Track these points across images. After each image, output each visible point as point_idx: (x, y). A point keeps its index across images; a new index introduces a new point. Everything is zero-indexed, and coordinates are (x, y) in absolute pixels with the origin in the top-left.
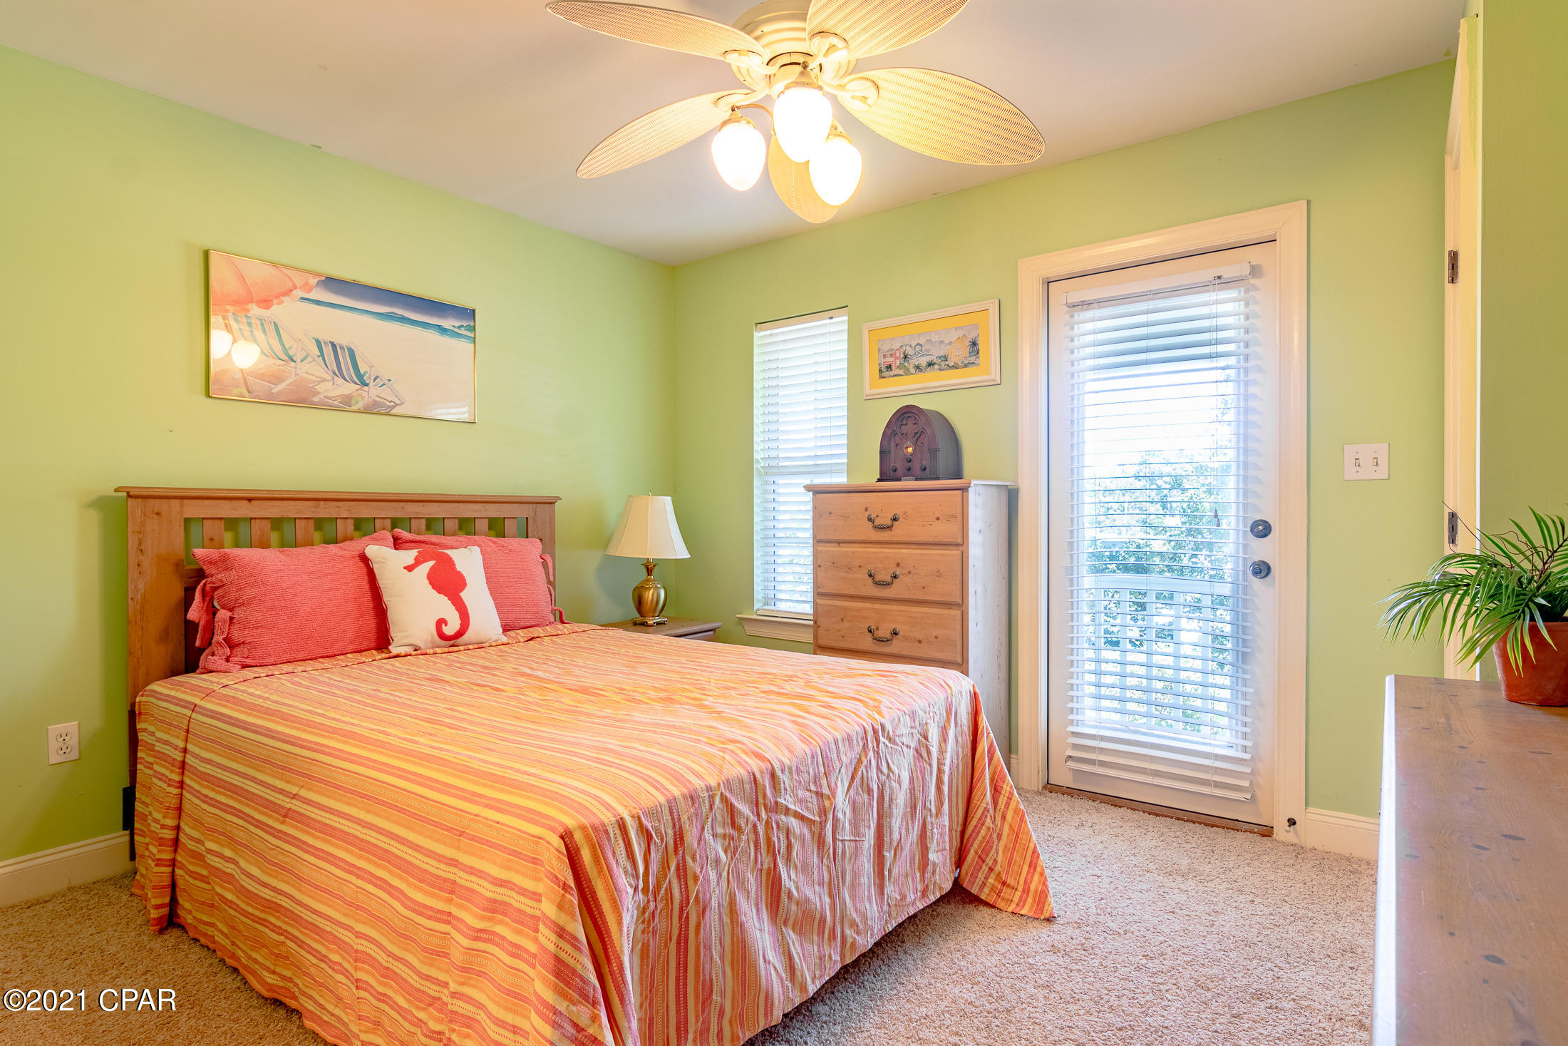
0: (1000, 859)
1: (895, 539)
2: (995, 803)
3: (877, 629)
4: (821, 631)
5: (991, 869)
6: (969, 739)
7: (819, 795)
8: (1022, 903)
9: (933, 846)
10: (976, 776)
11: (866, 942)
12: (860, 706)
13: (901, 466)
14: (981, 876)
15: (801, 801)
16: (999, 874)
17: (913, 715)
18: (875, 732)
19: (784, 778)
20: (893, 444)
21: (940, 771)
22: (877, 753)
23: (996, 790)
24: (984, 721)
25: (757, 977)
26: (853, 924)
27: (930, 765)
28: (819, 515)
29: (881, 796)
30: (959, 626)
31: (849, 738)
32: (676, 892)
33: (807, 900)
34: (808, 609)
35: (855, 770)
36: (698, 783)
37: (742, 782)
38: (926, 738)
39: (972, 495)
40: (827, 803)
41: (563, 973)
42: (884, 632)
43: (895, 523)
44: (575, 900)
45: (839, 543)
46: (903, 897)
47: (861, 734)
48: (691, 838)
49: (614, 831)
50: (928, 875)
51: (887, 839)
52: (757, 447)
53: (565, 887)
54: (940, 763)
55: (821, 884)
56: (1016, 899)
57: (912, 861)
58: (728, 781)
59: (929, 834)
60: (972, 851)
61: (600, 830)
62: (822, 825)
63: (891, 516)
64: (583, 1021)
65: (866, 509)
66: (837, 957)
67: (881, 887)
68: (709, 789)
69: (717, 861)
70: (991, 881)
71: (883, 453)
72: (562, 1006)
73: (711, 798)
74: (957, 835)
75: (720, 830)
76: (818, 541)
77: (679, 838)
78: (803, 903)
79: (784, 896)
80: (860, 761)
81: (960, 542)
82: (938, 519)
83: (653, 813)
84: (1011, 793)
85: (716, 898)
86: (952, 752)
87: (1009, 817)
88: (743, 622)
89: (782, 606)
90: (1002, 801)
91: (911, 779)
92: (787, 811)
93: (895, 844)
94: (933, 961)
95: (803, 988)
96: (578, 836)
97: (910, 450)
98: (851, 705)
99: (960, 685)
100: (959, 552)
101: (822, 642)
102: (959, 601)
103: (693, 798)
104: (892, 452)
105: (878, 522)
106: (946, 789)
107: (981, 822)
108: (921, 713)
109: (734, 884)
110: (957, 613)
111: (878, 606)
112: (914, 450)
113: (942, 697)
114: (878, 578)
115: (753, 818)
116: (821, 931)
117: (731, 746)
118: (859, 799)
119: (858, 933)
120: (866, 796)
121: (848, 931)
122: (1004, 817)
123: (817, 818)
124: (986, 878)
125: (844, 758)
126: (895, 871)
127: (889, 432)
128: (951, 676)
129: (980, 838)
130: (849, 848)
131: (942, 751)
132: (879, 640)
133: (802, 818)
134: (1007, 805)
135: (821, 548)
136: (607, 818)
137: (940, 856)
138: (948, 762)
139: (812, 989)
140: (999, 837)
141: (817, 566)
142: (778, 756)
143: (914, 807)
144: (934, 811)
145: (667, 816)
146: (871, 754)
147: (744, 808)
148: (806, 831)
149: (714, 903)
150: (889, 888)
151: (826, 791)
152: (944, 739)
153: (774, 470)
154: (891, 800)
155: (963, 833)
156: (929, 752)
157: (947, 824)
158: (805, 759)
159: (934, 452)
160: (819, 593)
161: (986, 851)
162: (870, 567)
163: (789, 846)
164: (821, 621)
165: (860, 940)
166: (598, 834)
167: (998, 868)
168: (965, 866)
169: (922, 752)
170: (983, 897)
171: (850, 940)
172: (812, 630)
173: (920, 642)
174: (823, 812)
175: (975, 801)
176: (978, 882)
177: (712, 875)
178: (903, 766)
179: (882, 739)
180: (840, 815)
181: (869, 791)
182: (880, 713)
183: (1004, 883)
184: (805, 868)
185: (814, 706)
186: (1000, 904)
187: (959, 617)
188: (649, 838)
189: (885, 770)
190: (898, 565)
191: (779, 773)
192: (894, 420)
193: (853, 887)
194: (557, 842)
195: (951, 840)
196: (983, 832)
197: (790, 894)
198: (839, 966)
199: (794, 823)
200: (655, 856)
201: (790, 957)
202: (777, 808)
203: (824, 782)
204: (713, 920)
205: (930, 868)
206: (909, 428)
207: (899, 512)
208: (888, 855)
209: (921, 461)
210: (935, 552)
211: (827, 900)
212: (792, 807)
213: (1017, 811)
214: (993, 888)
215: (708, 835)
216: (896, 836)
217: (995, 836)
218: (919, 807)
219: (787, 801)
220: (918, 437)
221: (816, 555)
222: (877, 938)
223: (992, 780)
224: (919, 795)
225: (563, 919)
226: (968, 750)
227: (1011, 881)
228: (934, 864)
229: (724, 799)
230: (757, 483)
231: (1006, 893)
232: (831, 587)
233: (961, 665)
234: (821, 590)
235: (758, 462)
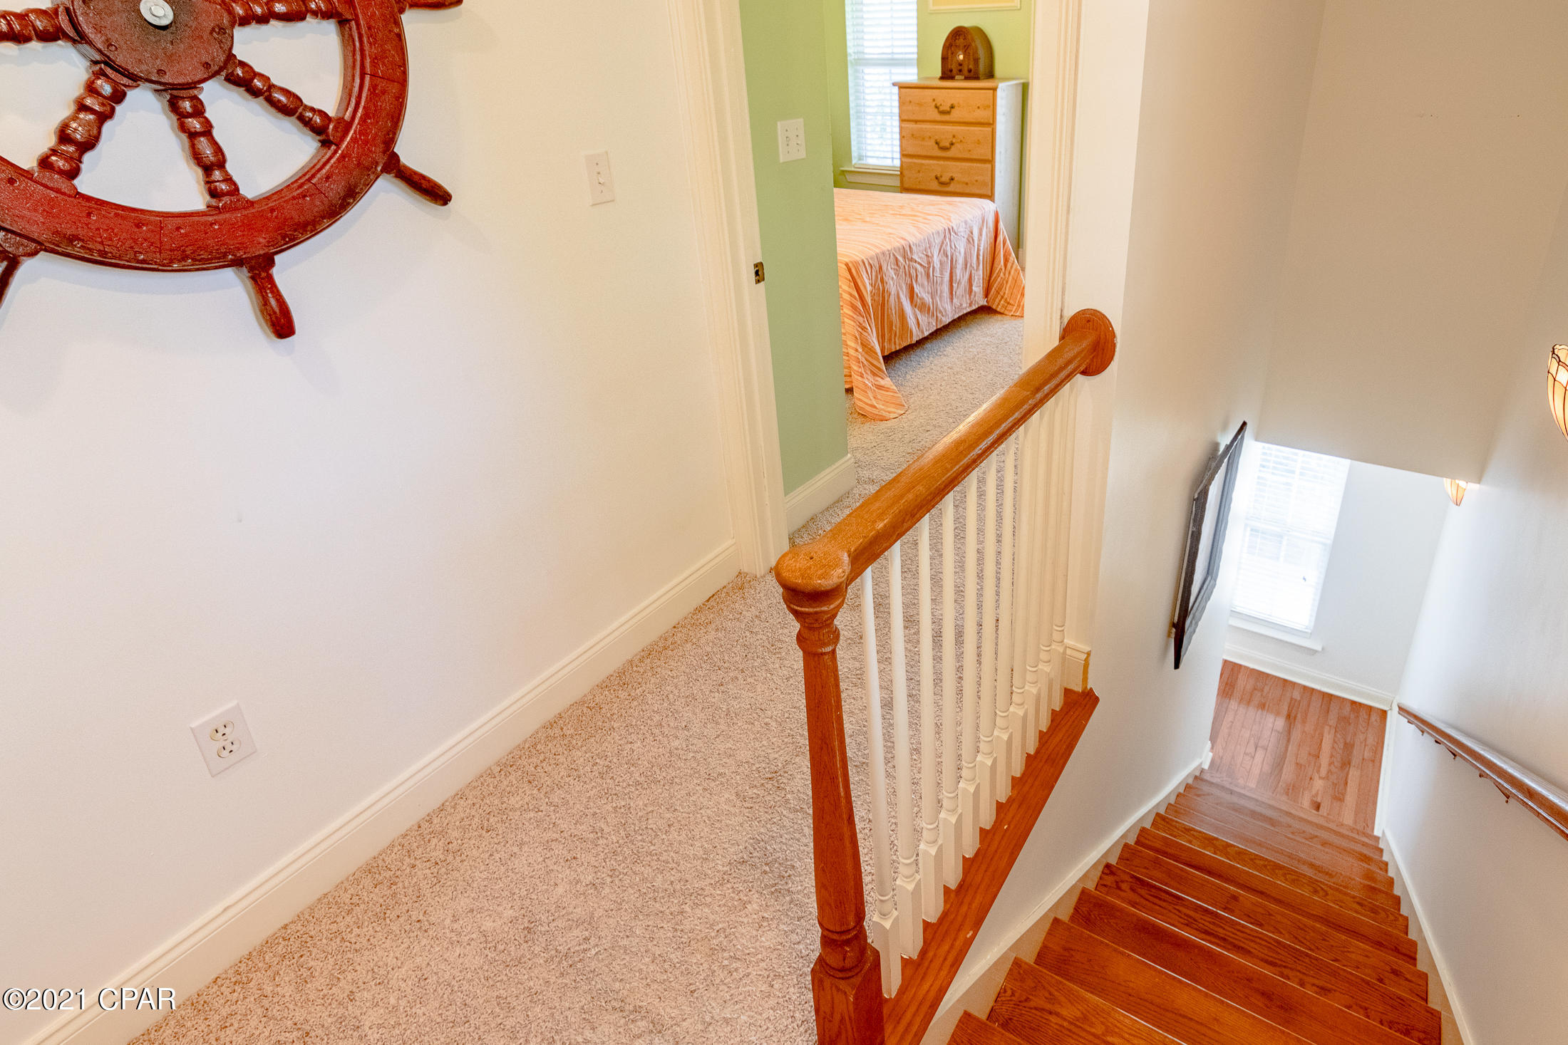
0: (1007, 292)
1: (952, 120)
2: (1005, 266)
3: (941, 177)
4: (906, 179)
5: (1002, 297)
6: (993, 235)
7: (927, 256)
8: (1015, 311)
9: (975, 284)
10: (996, 253)
11: (947, 320)
12: (941, 218)
13: (954, 67)
14: (997, 300)
15: (920, 258)
16: (1006, 299)
17: (966, 222)
18: (949, 230)
19: (914, 248)
20: (950, 52)
21: (978, 250)
22: (950, 240)
23: (1006, 261)
24: (1001, 225)
25: (907, 323)
26: (941, 312)
27: (974, 246)
28: (902, 103)
29: (952, 258)
30: (990, 175)
31: (938, 232)
32: (881, 288)
33: (923, 299)
34: (897, 163)
35: (941, 246)
36: (884, 249)
37: (899, 249)
38: (972, 233)
39: (999, 92)
40: (930, 260)
41: (854, 307)
42: (945, 179)
43: (952, 110)
44: (853, 284)
45: (916, 122)
46: (961, 305)
47: (943, 231)
48: (884, 268)
49: (861, 263)
50: (972, 297)
51: (954, 278)
52: (849, 44)
53: (850, 281)
54: (979, 246)
55: (928, 293)
56: (1014, 310)
57: (965, 290)
58: (894, 248)
59: (973, 278)
60: (993, 289)
61: (857, 263)
62: (929, 268)
63: (949, 105)
64: (861, 322)
65: (934, 100)
66: (934, 324)
67: (952, 299)
68: (888, 251)
69: (893, 278)
70: (1002, 302)
71: (944, 59)
72: (855, 316)
73: (890, 254)
74: (986, 282)
75: (893, 267)
76: (902, 120)
77: (881, 268)
78: (922, 299)
79: (915, 296)
80: (943, 243)
81: (992, 122)
82: (979, 108)
83: (872, 258)
84: (1014, 261)
85: (893, 291)
86: (985, 242)
87: (1012, 273)
88: (845, 173)
89: (871, 162)
90: (1009, 265)
91: (965, 253)
92: (916, 261)
93: (958, 281)
94: (975, 331)
95: (923, 332)
96: (850, 265)
97: (961, 57)
98: (936, 218)
99: (988, 207)
100: (990, 129)
101: (906, 186)
102: (990, 159)
103: (883, 254)
104: (950, 56)
105: (941, 109)
106: (981, 258)
107: (998, 275)
108: (970, 222)
109: (899, 288)
110: (989, 166)
111: (942, 162)
112: (964, 57)
113: (980, 213)
114: (941, 145)
115: (904, 263)
116: (928, 313)
117: (891, 236)
118: (942, 259)
119: (943, 316)
120: (945, 259)
121: (939, 315)
122: (1010, 273)
123: (926, 265)
124: (1000, 301)
125: (936, 241)
126: (958, 293)
127: (947, 44)
128: (986, 203)
129: (997, 282)
130: (939, 280)
131: (979, 240)
132: (942, 184)
133: (921, 265)
134: (1012, 267)
135: (905, 125)
136: (858, 259)
137: (978, 289)
138: (982, 245)
139: (926, 334)
140: (1007, 282)
141: (902, 138)
142: (912, 240)
143: (966, 265)
144: (975, 268)
145: (876, 260)
146: (947, 240)
147: (900, 259)
148: (923, 271)
149: (893, 293)
150: (955, 300)
151: (930, 254)
152: (981, 234)
153: (863, 62)
154: (956, 261)
155: (989, 280)
156: (973, 240)
157: (981, 274)
158: (920, 241)
159: (976, 61)
160: (904, 155)
161: (1000, 289)
162: (937, 137)
163: (917, 276)
164: (906, 172)
165: (943, 319)
166: (856, 264)
167: (1006, 296)
168: (990, 296)
169: (970, 240)
170: (998, 310)
171: (939, 319)
172: (899, 178)
173: (967, 184)
174: (929, 263)
175: (995, 265)
176: (996, 303)
177: (892, 283)
178: (961, 246)
179: (952, 233)
180: (935, 265)
181: (947, 256)
182: (950, 221)
183: (1008, 303)
184: (923, 286)
185: (920, 219)
186: (1006, 312)
187: (990, 169)
188: (872, 267)
189: (953, 247)
190: (954, 137)
191: (912, 246)
192: (951, 36)
193: (941, 297)
194: (845, 267)
195: (983, 282)
196: (999, 280)
197: (917, 295)
198: (935, 328)
199: (918, 267)
200: (874, 274)
201: (918, 319)
202: (911, 260)
203: (929, 251)
204: (892, 299)
205: (973, 293)
206: (960, 41)
207: (955, 103)
208: (955, 285)
209: (968, 66)
210: (976, 128)
211: (931, 300)
212: (917, 260)
213: (1016, 270)
214: (1003, 306)
215: (889, 268)
216: (958, 278)
217: (1005, 282)
218: (969, 265)
219: (915, 257)
220: (966, 49)
221: (901, 128)
222: (950, 320)
223: (1004, 255)
224: (969, 260)
225: (850, 290)
226: (993, 240)
227: (1012, 302)
228: (975, 292)
229: (894, 255)
230: (850, 71)
231: (1009, 307)
232: (910, 151)
233: (991, 197)
234: (904, 153)
235: (851, 55)
